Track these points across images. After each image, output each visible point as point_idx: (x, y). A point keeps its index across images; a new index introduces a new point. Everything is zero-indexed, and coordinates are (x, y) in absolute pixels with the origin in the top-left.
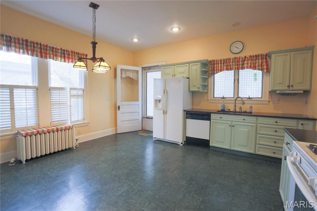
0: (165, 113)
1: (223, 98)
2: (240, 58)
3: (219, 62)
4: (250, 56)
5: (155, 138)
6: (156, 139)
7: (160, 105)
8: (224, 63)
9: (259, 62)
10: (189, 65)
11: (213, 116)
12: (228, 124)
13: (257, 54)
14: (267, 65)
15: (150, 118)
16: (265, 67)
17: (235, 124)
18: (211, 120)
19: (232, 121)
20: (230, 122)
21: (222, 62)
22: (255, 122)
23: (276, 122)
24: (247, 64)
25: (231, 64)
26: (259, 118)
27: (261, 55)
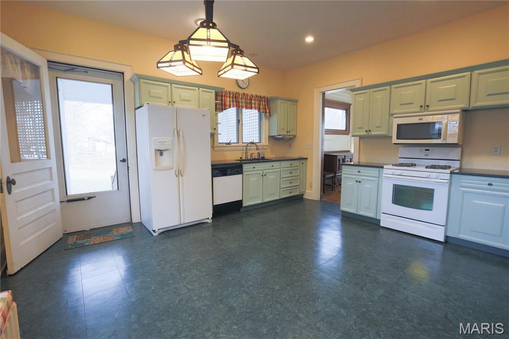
0: (179, 174)
1: (228, 144)
2: (247, 94)
3: (228, 95)
4: (257, 96)
5: (159, 230)
6: (161, 231)
7: (165, 160)
8: (233, 97)
9: (263, 104)
10: (199, 89)
11: (246, 167)
12: (260, 173)
13: (262, 95)
14: (269, 109)
15: (83, 199)
16: (268, 111)
17: (266, 173)
18: (245, 173)
19: (263, 170)
20: (262, 172)
21: (231, 95)
22: (278, 167)
23: (291, 164)
24: (255, 104)
25: (240, 100)
26: (282, 162)
27: (264, 97)
